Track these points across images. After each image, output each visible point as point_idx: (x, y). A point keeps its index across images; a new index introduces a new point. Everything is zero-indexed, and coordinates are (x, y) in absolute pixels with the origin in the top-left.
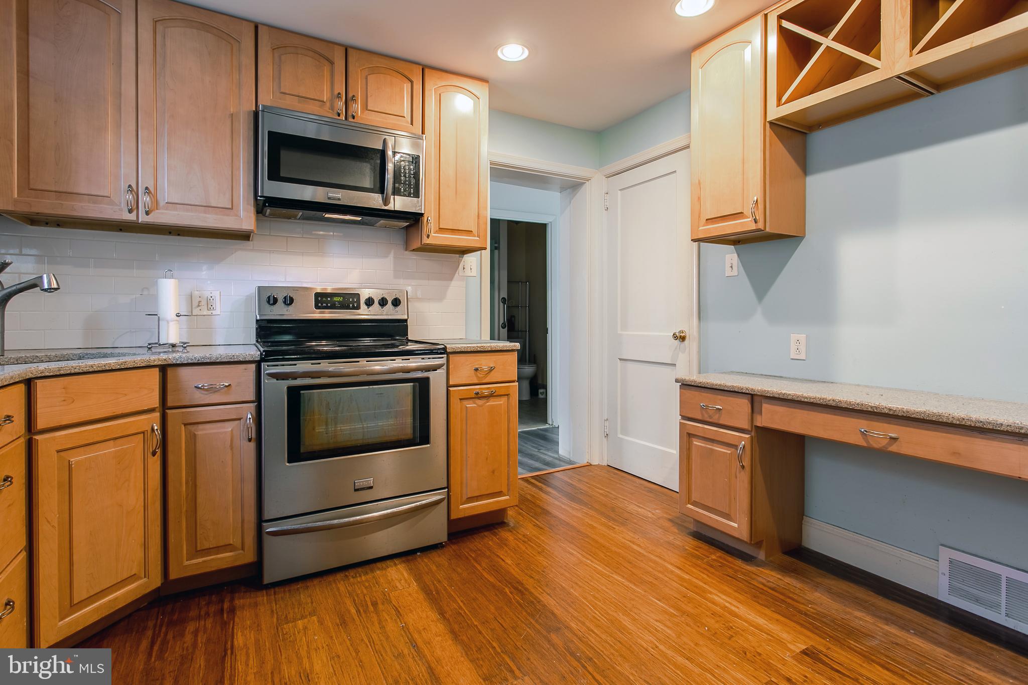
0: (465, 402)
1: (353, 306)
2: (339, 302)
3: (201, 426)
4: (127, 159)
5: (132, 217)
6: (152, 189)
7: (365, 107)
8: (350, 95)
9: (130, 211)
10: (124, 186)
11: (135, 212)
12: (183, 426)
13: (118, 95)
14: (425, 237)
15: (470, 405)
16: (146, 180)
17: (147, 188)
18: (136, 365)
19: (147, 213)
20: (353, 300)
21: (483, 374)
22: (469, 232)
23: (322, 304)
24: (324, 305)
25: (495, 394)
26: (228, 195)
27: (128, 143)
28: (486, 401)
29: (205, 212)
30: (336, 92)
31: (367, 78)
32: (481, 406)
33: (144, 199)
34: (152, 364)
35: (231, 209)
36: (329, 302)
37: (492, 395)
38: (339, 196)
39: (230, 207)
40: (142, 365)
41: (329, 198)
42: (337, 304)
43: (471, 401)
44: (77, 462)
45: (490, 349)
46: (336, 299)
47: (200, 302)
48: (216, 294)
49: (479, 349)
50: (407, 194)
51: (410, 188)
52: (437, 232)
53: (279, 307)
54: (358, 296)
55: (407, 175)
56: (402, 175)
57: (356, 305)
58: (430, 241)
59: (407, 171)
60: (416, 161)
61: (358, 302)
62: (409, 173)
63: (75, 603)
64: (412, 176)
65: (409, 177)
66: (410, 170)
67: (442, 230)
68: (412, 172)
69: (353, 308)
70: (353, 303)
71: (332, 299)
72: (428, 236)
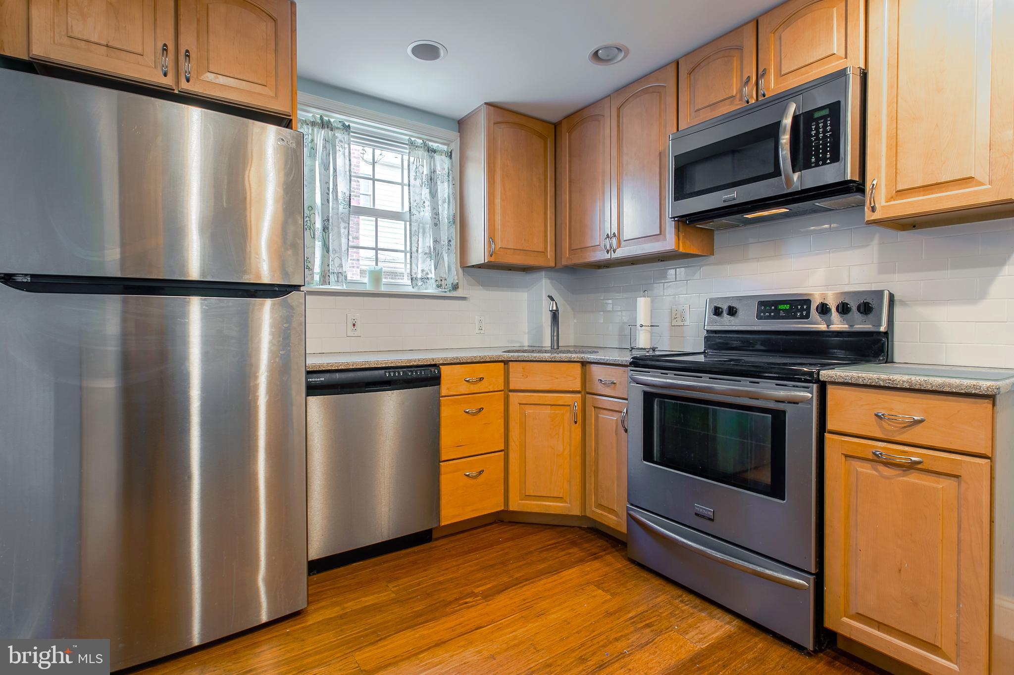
0: (856, 464)
1: (802, 314)
2: (784, 310)
3: (602, 411)
4: (606, 216)
5: (609, 256)
6: (616, 233)
7: (779, 72)
8: (761, 72)
9: (607, 252)
10: (605, 236)
11: (609, 253)
12: (593, 408)
13: (603, 173)
14: (868, 213)
15: (865, 469)
16: (614, 229)
18: (561, 360)
19: (614, 251)
20: (802, 307)
21: (895, 427)
22: (966, 181)
23: (764, 314)
24: (767, 314)
25: (919, 466)
27: (607, 205)
28: (900, 472)
30: (745, 79)
32: (888, 478)
33: (612, 241)
34: (572, 360)
35: (659, 235)
36: (773, 311)
37: (912, 467)
38: (735, 194)
40: (566, 360)
41: (724, 201)
42: (782, 314)
43: (868, 465)
44: (529, 413)
45: (906, 385)
46: (781, 307)
47: (676, 314)
48: (687, 307)
49: (882, 383)
50: (821, 163)
51: (825, 153)
52: (892, 198)
53: (723, 316)
54: (808, 302)
55: (821, 135)
56: (813, 139)
57: (804, 313)
58: (876, 216)
59: (819, 131)
60: (835, 110)
61: (808, 310)
62: (825, 132)
63: (527, 494)
64: (828, 134)
65: (825, 137)
66: (825, 126)
67: (901, 193)
68: (829, 128)
69: (802, 317)
70: (802, 310)
71: (776, 308)
72: (873, 209)
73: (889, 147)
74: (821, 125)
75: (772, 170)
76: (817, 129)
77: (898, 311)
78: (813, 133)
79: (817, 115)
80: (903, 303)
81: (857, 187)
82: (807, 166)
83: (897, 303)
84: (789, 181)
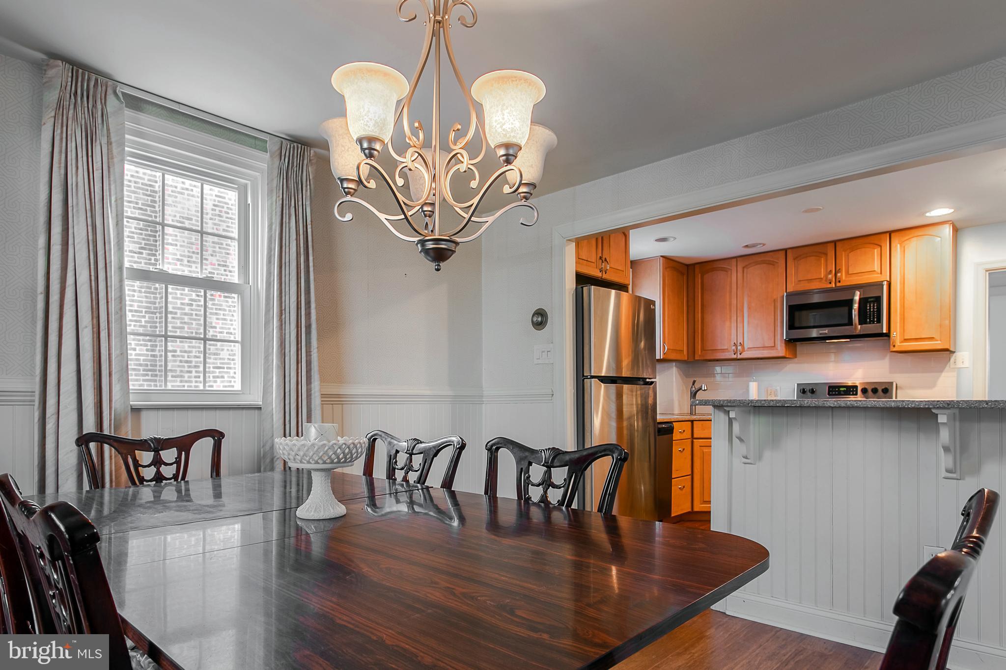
1: (853, 393)
2: (844, 391)
4: (734, 331)
5: (735, 356)
6: (742, 343)
7: (847, 273)
8: (837, 269)
9: (735, 354)
10: (733, 344)
11: (736, 355)
13: (730, 304)
14: (892, 347)
16: (740, 340)
17: (740, 343)
19: (740, 354)
20: (853, 389)
22: (931, 339)
23: (832, 394)
24: (834, 393)
26: (773, 341)
27: (734, 325)
29: (763, 350)
30: (829, 270)
31: (848, 256)
33: (739, 348)
35: (774, 347)
36: (837, 391)
38: (826, 331)
39: (773, 345)
41: (821, 334)
42: (842, 393)
44: (706, 452)
46: (842, 389)
47: (771, 392)
48: (778, 388)
50: (872, 323)
51: (874, 318)
52: (902, 342)
53: (807, 394)
54: (856, 387)
55: (872, 310)
56: (868, 311)
57: (855, 393)
58: (895, 349)
59: (871, 307)
60: (878, 300)
61: (857, 391)
62: (874, 308)
63: (705, 500)
64: (875, 310)
65: (874, 311)
66: (874, 306)
67: (906, 340)
68: (875, 307)
69: (853, 395)
70: (853, 391)
71: (839, 389)
72: (894, 346)
73: (900, 318)
74: (872, 305)
75: (846, 321)
76: (870, 306)
77: (898, 391)
78: (868, 308)
79: (870, 300)
80: (901, 388)
81: (888, 335)
82: (866, 323)
83: (898, 388)
84: (856, 328)
